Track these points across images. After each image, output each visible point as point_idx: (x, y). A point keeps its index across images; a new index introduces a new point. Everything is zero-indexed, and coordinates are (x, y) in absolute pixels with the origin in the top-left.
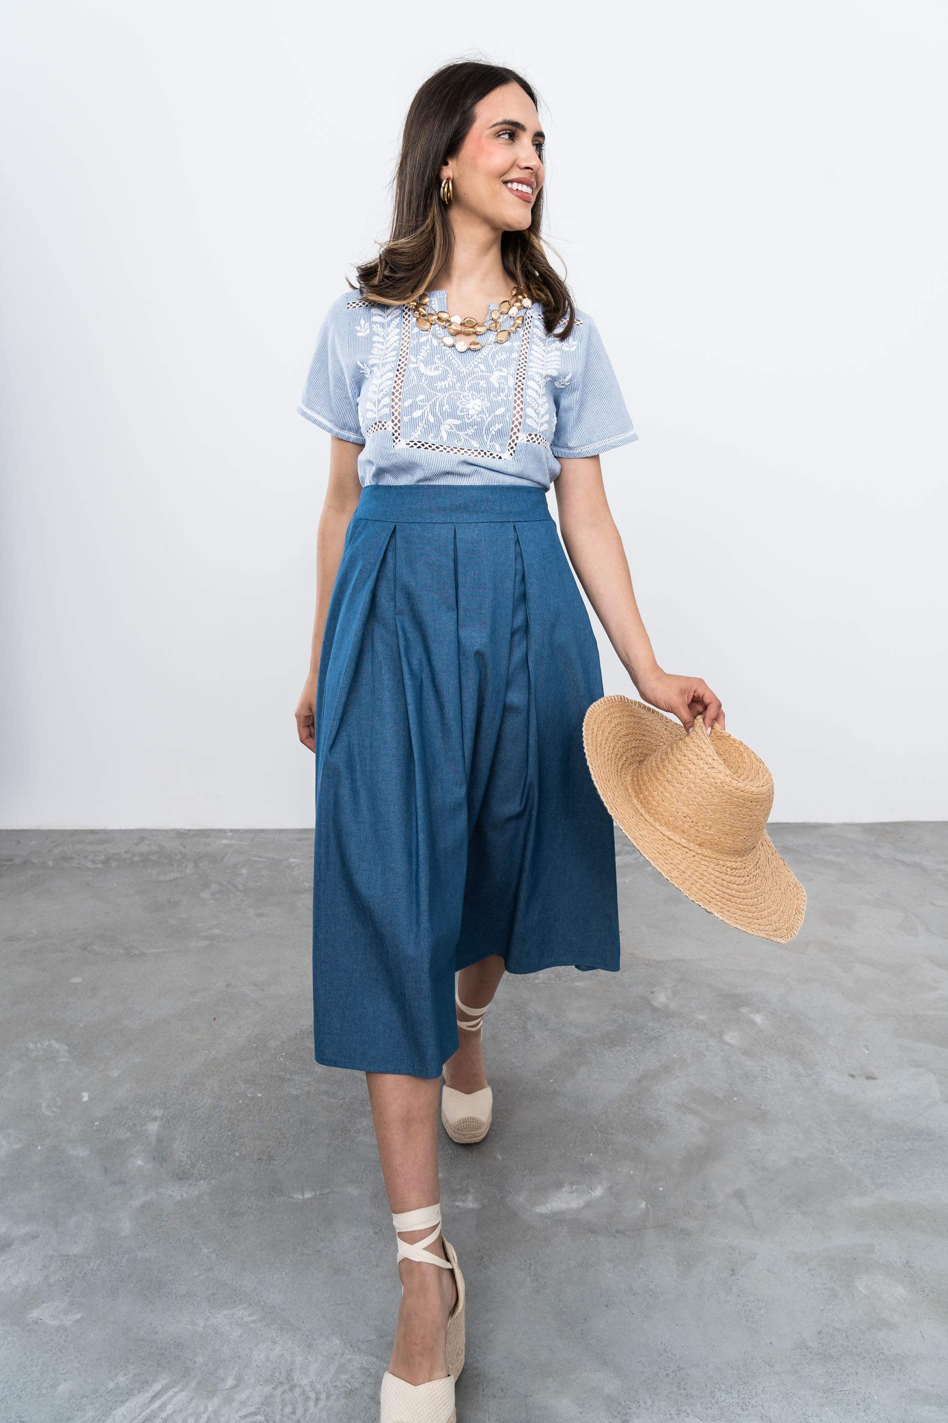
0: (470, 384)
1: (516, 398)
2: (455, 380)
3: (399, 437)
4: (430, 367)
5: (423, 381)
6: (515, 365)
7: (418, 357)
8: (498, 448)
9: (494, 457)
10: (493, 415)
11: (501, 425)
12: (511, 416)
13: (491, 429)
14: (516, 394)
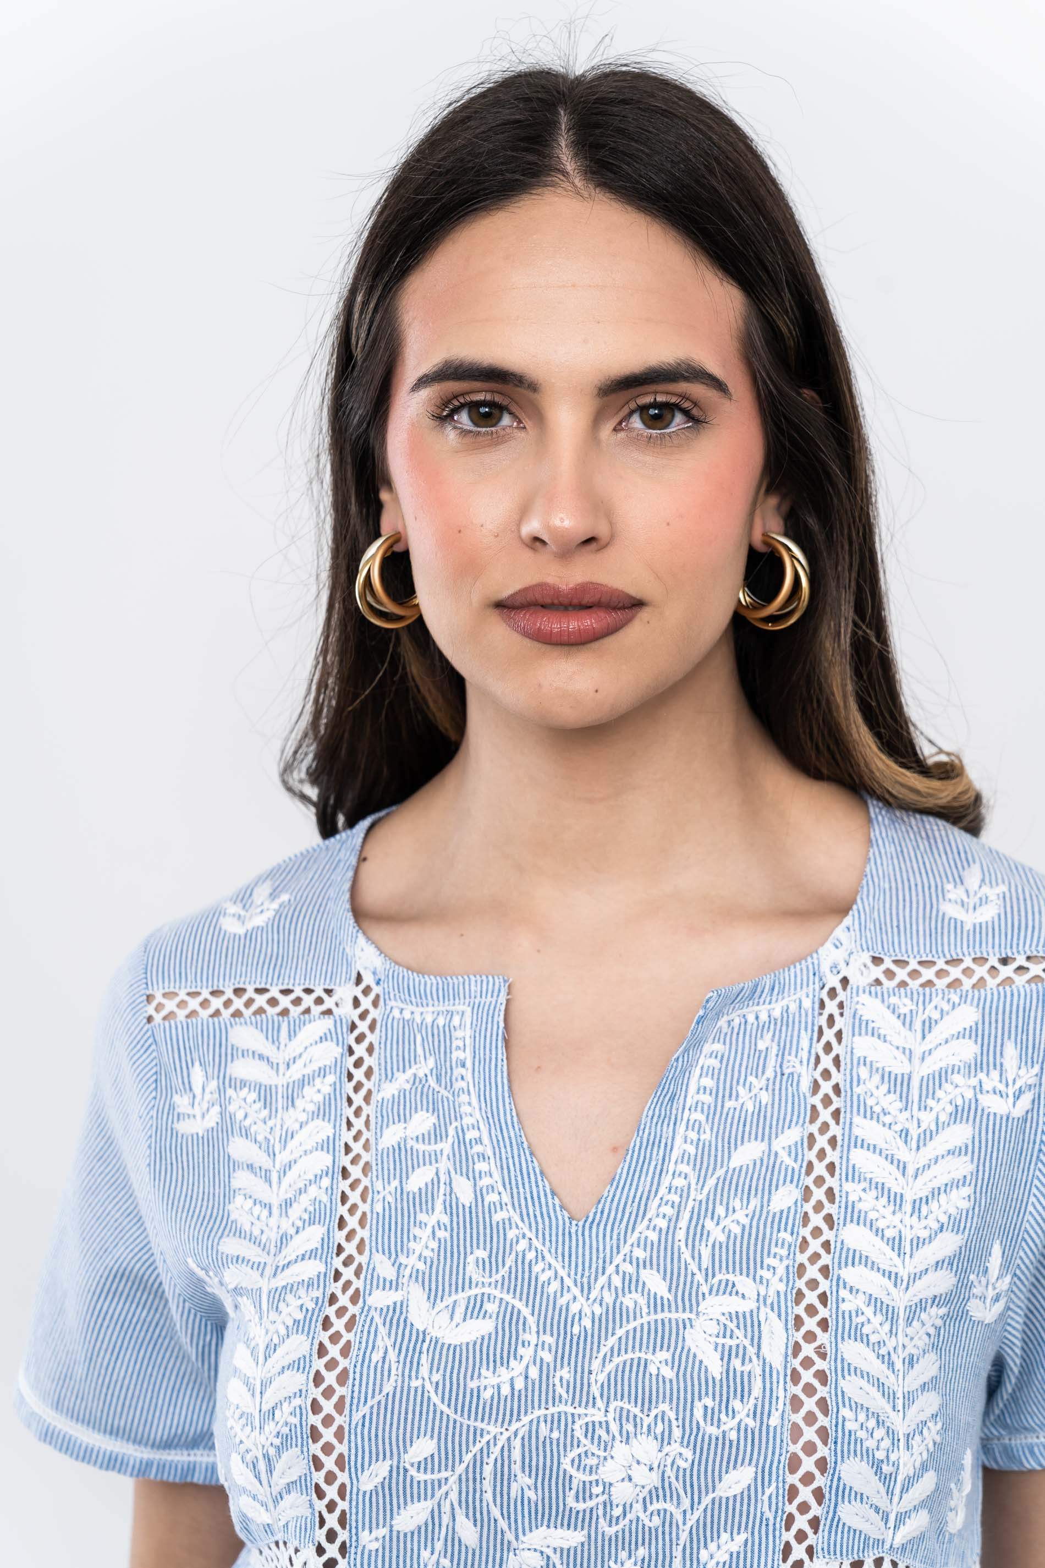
0: (610, 1367)
1: (798, 1418)
2: (548, 1357)
4: (449, 1301)
5: (424, 1371)
6: (784, 1252)
7: (402, 1259)
10: (707, 1500)
11: (743, 1536)
12: (780, 1498)
13: (704, 1555)
14: (795, 1398)
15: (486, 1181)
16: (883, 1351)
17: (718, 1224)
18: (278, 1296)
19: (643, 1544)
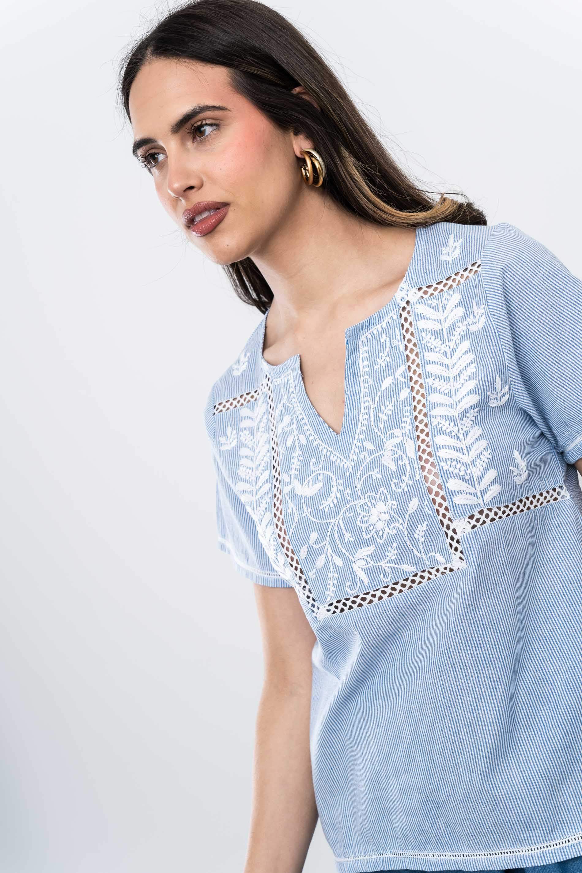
0: (361, 482)
1: (425, 473)
2: (341, 488)
3: (316, 604)
4: (307, 481)
5: (305, 510)
6: (408, 414)
7: (291, 473)
8: (440, 558)
9: (443, 573)
10: (407, 516)
11: (425, 523)
12: (431, 505)
13: (416, 536)
14: (422, 466)
15: (308, 433)
16: (453, 434)
17: (383, 413)
18: (259, 502)
19: (394, 542)
